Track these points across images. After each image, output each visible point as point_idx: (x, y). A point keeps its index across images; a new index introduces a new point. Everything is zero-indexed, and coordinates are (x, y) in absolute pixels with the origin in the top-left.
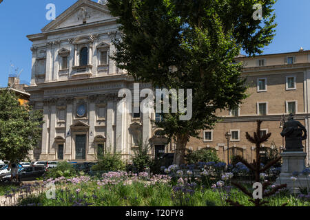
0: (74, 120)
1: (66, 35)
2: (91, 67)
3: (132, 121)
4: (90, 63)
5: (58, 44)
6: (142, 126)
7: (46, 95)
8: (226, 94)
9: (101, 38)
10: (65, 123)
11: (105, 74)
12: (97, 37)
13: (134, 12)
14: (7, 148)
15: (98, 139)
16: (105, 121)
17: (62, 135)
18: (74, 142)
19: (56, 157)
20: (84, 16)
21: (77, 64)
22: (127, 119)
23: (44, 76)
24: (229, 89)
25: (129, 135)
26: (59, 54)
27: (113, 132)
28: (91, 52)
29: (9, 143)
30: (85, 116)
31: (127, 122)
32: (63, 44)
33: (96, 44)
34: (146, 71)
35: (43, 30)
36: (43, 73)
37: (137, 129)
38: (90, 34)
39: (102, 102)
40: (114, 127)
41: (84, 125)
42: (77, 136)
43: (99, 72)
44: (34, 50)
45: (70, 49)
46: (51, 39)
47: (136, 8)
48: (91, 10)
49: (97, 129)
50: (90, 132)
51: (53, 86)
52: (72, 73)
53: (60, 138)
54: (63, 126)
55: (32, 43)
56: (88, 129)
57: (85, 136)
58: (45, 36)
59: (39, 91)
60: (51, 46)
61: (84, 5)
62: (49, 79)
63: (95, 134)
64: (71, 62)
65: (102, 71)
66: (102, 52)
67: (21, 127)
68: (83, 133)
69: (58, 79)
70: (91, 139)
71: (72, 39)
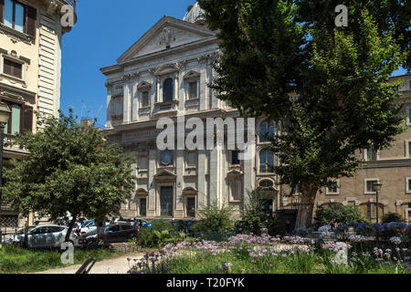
0: (158, 169)
1: (146, 64)
2: (177, 103)
3: (230, 169)
4: (176, 98)
5: (137, 76)
6: (243, 175)
7: (126, 140)
8: (376, 127)
9: (189, 65)
10: (147, 172)
11: (195, 111)
12: (184, 64)
13: (240, 21)
14: (98, 201)
15: (187, 192)
16: (196, 169)
17: (144, 187)
18: (158, 195)
19: (137, 213)
20: (167, 39)
21: (160, 100)
22: (224, 166)
23: (121, 117)
24: (382, 119)
25: (226, 187)
26: (138, 89)
27: (206, 183)
28: (177, 84)
29: (100, 194)
30: (172, 163)
31: (224, 170)
32: (143, 75)
33: (183, 74)
34: (258, 100)
35: (119, 60)
36: (120, 113)
37: (236, 178)
38: (176, 61)
40: (208, 177)
41: (171, 175)
42: (162, 187)
43: (187, 108)
44: (109, 85)
45: (151, 81)
46: (129, 71)
47: (244, 15)
48: (176, 30)
49: (187, 179)
50: (178, 183)
51: (132, 128)
52: (155, 111)
53: (142, 190)
54: (145, 176)
56: (175, 179)
57: (171, 188)
58: (121, 68)
59: (116, 135)
60: (128, 79)
61: (167, 24)
62: (127, 120)
63: (184, 186)
64: (153, 97)
65: (191, 107)
66: (192, 83)
67: (112, 174)
68: (170, 184)
69: (138, 119)
70: (179, 192)
71: (153, 70)
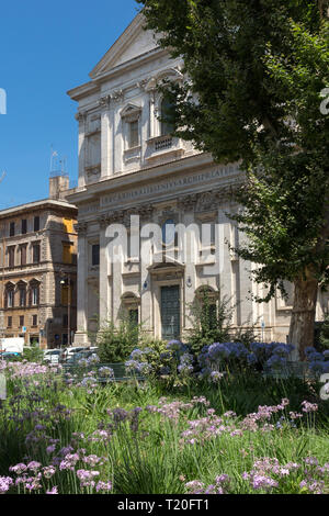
1: (133, 75)
5: (120, 96)
7: (105, 207)
15: (203, 295)
17: (134, 289)
18: (156, 303)
21: (156, 132)
23: (98, 169)
26: (123, 118)
27: (233, 276)
32: (130, 94)
35: (92, 74)
36: (96, 162)
38: (177, 63)
39: (207, 208)
40: (235, 265)
41: (175, 264)
42: (162, 288)
44: (82, 117)
45: (140, 103)
46: (108, 90)
49: (201, 270)
50: (186, 278)
52: (148, 153)
53: (131, 296)
54: (135, 269)
55: (77, 104)
56: (183, 272)
57: (177, 288)
58: (98, 86)
59: (88, 201)
60: (107, 104)
62: (107, 173)
63: (197, 283)
64: (144, 130)
68: (175, 282)
69: (124, 170)
70: (188, 295)
71: (144, 83)
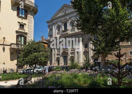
0: (63, 51)
1: (59, 19)
2: (68, 30)
3: (84, 49)
4: (68, 28)
5: (57, 23)
6: (88, 51)
9: (72, 18)
10: (60, 52)
11: (74, 32)
12: (70, 18)
14: (40, 62)
15: (71, 57)
16: (74, 50)
17: (59, 56)
18: (63, 59)
19: (57, 64)
20: (65, 11)
21: (63, 29)
23: (52, 35)
25: (83, 55)
26: (57, 27)
27: (77, 54)
28: (68, 24)
30: (67, 49)
31: (83, 50)
33: (70, 21)
35: (51, 19)
38: (68, 17)
40: (78, 52)
41: (66, 52)
42: (64, 56)
43: (71, 31)
44: (49, 26)
45: (60, 24)
46: (54, 22)
48: (68, 8)
49: (71, 53)
52: (62, 33)
54: (59, 53)
55: (48, 24)
56: (68, 54)
58: (52, 21)
60: (54, 24)
61: (65, 7)
62: (54, 36)
63: (70, 55)
64: (61, 29)
65: (73, 31)
66: (72, 24)
67: (44, 54)
68: (66, 55)
69: (57, 36)
70: (69, 57)
71: (61, 20)
